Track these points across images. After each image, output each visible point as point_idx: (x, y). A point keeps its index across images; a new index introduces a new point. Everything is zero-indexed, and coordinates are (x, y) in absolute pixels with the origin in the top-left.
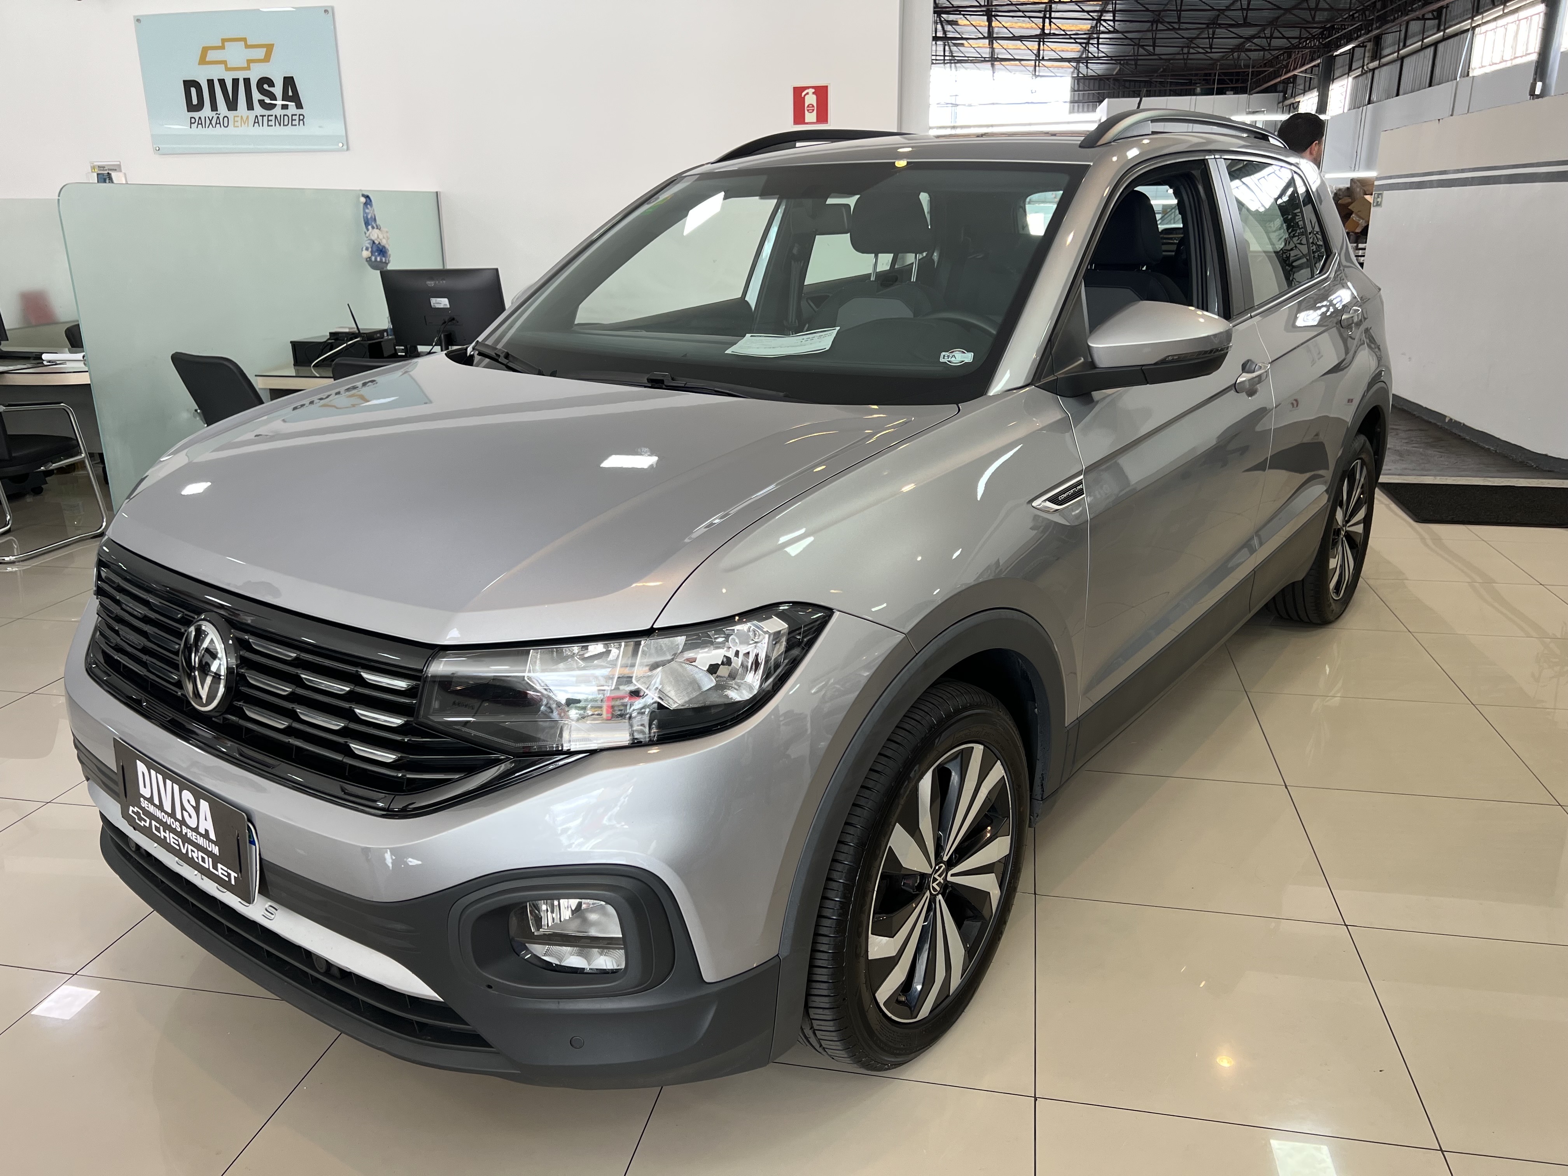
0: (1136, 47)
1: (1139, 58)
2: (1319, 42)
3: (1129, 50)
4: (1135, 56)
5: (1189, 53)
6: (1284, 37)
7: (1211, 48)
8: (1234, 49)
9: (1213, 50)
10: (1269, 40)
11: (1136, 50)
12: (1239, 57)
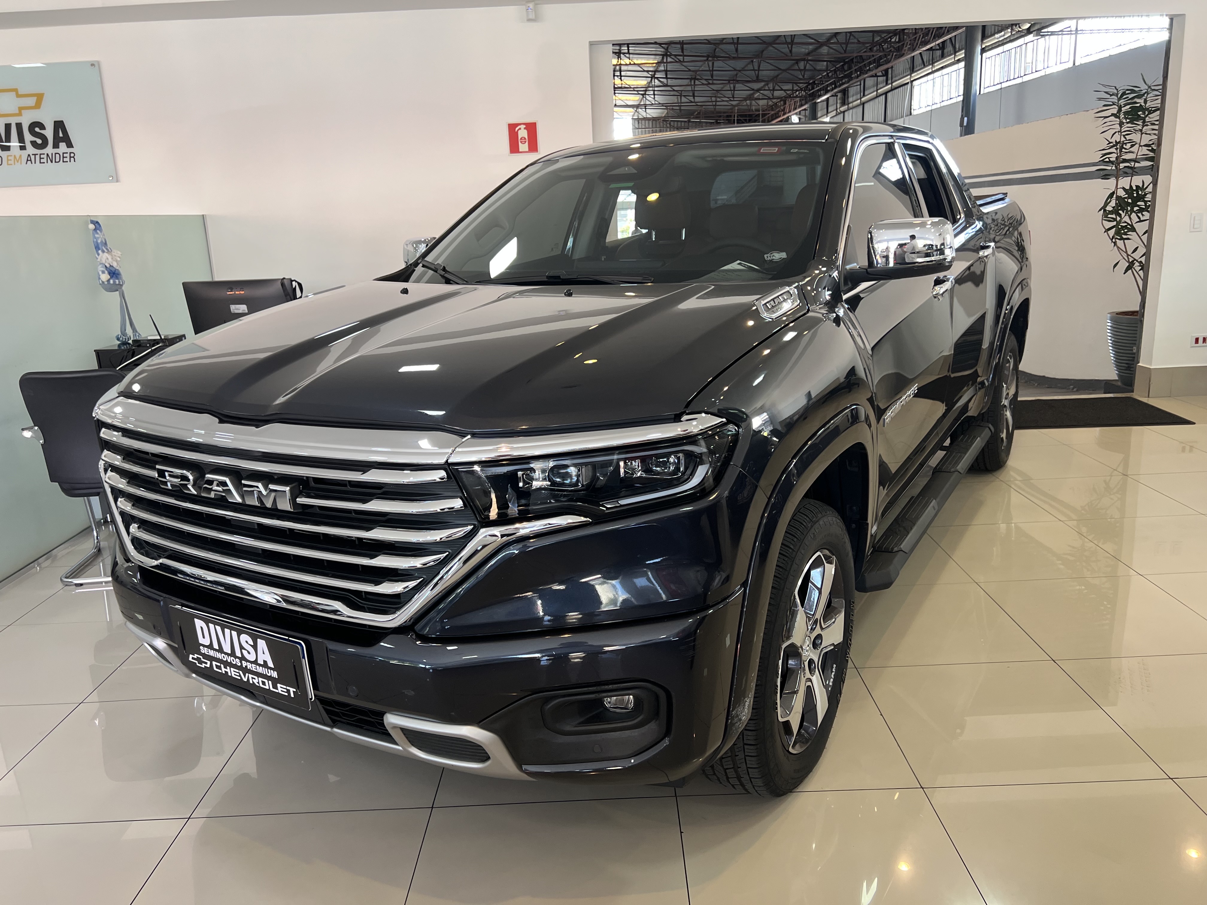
0: (679, 97)
1: (682, 104)
2: (806, 93)
3: (674, 99)
4: (679, 103)
5: (716, 101)
6: (782, 90)
7: (733, 97)
8: (747, 98)
9: (735, 99)
10: (772, 92)
11: (679, 99)
12: (751, 104)
